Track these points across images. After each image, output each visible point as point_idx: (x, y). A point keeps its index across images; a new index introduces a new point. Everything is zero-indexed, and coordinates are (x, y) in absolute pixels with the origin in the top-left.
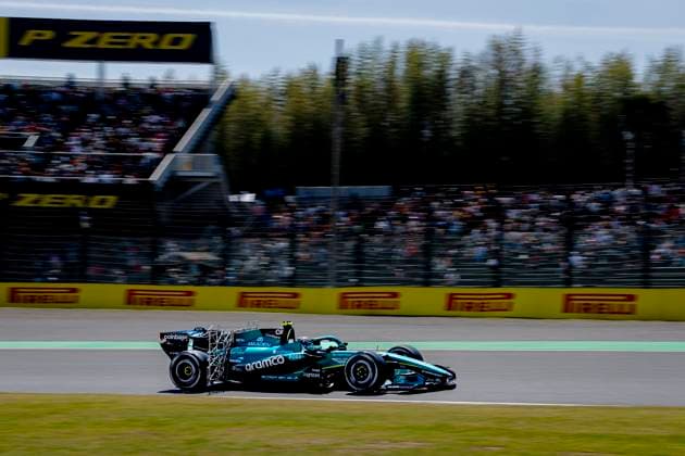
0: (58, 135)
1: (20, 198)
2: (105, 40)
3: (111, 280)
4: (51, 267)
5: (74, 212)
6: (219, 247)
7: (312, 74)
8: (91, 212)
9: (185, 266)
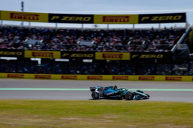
0: (149, 41)
1: (141, 56)
2: (161, 18)
3: (162, 74)
4: (148, 72)
5: (153, 59)
6: (188, 66)
8: (157, 59)
9: (179, 71)
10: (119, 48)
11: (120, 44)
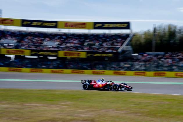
0: (102, 43)
1: (94, 55)
2: (111, 26)
5: (104, 57)
6: (131, 64)
7: (149, 31)
8: (107, 57)
10: (77, 48)
11: (78, 45)
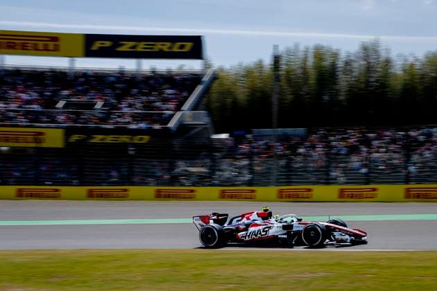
0: (115, 101)
2: (141, 47)
3: (146, 184)
4: (111, 177)
5: (125, 145)
6: (208, 164)
7: (260, 65)
8: (134, 145)
9: (188, 175)
